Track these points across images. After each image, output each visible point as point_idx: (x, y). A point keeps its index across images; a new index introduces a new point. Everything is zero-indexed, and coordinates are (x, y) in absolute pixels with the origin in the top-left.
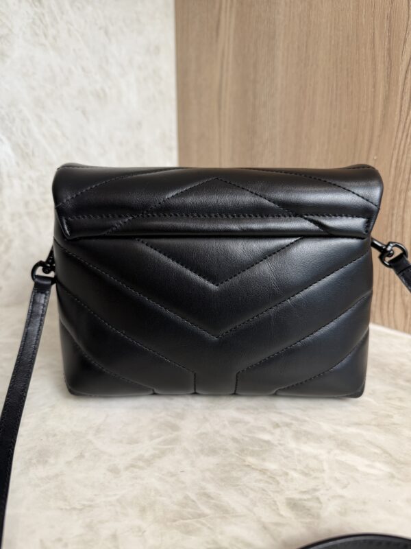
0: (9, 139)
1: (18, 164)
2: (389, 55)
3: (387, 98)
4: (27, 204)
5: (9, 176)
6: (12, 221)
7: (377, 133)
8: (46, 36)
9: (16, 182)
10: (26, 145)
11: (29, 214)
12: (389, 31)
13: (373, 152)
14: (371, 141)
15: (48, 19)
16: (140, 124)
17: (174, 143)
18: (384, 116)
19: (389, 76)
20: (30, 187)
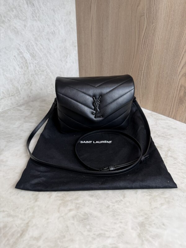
0: (29, 52)
1: (32, 59)
2: (139, 32)
3: (138, 45)
4: (35, 71)
5: (30, 63)
6: (32, 76)
7: (135, 54)
8: (36, 16)
9: (32, 65)
10: (33, 53)
11: (36, 74)
12: (139, 25)
13: (134, 59)
14: (134, 56)
15: (36, 11)
16: (65, 40)
17: (76, 44)
18: (137, 49)
19: (139, 38)
20: (35, 66)
